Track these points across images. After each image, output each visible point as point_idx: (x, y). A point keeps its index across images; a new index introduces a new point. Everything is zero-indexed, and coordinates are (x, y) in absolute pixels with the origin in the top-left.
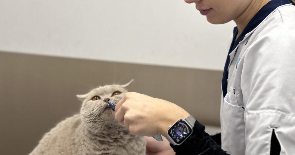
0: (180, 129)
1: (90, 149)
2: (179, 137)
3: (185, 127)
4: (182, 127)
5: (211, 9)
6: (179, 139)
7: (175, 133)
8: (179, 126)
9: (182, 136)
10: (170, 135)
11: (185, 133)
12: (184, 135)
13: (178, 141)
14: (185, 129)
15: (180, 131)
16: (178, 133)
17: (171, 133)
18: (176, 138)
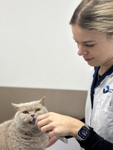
0: (84, 131)
1: (19, 137)
2: (84, 135)
3: (86, 130)
4: (85, 130)
5: (93, 58)
6: (84, 136)
7: (81, 134)
8: (83, 130)
9: (85, 135)
10: (79, 135)
11: (86, 133)
12: (86, 134)
13: (84, 138)
14: (86, 131)
15: (84, 132)
16: (83, 133)
17: (80, 134)
18: (83, 136)
